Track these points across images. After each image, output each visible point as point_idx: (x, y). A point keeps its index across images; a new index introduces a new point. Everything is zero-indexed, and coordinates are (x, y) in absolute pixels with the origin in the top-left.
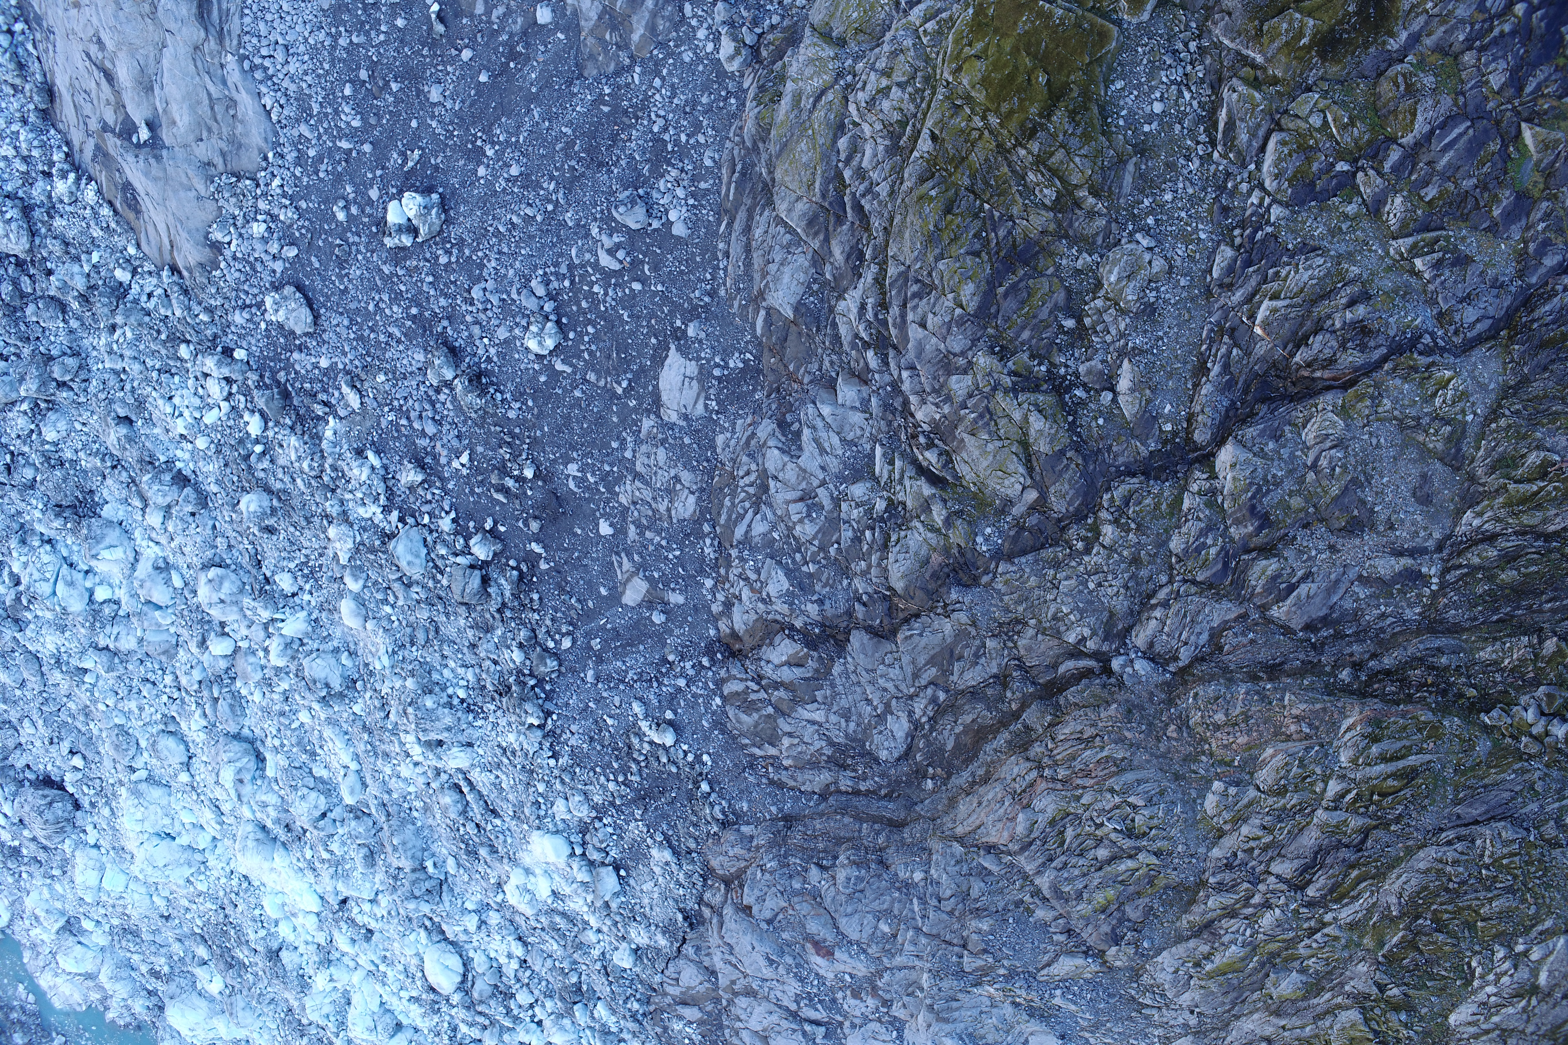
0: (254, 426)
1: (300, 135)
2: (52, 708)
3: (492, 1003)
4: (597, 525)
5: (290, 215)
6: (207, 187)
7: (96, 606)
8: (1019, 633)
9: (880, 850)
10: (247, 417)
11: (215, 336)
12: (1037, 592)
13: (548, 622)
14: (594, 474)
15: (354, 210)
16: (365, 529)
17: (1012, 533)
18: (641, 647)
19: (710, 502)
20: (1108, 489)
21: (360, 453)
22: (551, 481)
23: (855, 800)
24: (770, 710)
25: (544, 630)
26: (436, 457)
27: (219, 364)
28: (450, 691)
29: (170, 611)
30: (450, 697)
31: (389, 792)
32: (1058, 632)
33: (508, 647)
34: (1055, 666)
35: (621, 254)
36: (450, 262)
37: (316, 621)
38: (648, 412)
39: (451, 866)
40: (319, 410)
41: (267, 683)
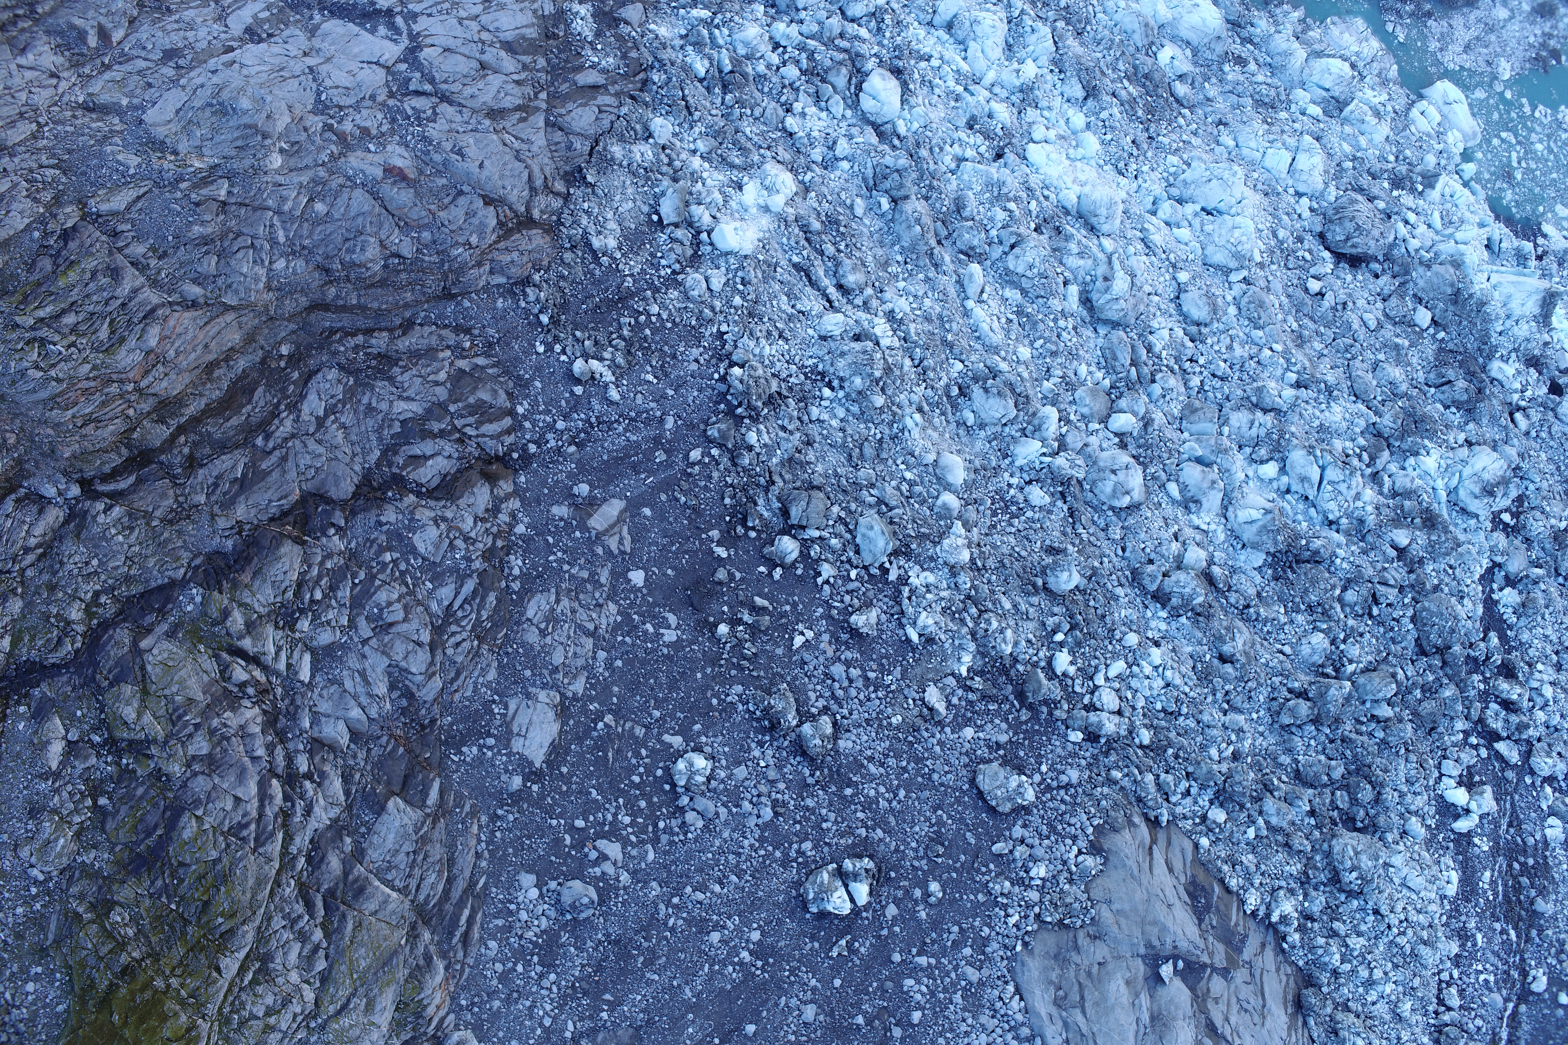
0: (1063, 661)
1: (980, 969)
2: (1341, 342)
3: (828, 63)
4: (646, 580)
5: (997, 887)
6: (1099, 913)
7: (1277, 456)
8: (172, 510)
9: (331, 282)
10: (1072, 670)
11: (1107, 754)
12: (149, 552)
13: (715, 475)
14: (646, 632)
15: (918, 893)
16: (932, 559)
17: (170, 606)
18: (605, 457)
19: (510, 612)
20: (77, 651)
21: (930, 640)
22: (698, 622)
23: (370, 323)
24: (452, 408)
25: (721, 467)
26: (835, 639)
27: (1100, 725)
28: (841, 394)
29: (1186, 456)
30: (842, 387)
31: (927, 279)
32: (130, 515)
33: (765, 445)
34: (140, 481)
35: (593, 855)
36: (801, 842)
37: (1006, 456)
38: (575, 698)
39: (860, 206)
40: (978, 683)
41: (1070, 386)
